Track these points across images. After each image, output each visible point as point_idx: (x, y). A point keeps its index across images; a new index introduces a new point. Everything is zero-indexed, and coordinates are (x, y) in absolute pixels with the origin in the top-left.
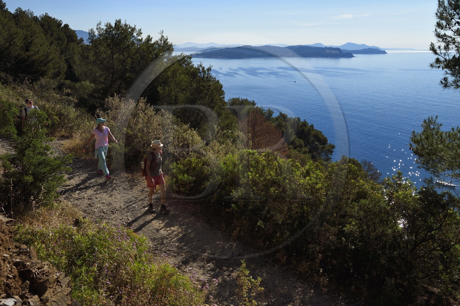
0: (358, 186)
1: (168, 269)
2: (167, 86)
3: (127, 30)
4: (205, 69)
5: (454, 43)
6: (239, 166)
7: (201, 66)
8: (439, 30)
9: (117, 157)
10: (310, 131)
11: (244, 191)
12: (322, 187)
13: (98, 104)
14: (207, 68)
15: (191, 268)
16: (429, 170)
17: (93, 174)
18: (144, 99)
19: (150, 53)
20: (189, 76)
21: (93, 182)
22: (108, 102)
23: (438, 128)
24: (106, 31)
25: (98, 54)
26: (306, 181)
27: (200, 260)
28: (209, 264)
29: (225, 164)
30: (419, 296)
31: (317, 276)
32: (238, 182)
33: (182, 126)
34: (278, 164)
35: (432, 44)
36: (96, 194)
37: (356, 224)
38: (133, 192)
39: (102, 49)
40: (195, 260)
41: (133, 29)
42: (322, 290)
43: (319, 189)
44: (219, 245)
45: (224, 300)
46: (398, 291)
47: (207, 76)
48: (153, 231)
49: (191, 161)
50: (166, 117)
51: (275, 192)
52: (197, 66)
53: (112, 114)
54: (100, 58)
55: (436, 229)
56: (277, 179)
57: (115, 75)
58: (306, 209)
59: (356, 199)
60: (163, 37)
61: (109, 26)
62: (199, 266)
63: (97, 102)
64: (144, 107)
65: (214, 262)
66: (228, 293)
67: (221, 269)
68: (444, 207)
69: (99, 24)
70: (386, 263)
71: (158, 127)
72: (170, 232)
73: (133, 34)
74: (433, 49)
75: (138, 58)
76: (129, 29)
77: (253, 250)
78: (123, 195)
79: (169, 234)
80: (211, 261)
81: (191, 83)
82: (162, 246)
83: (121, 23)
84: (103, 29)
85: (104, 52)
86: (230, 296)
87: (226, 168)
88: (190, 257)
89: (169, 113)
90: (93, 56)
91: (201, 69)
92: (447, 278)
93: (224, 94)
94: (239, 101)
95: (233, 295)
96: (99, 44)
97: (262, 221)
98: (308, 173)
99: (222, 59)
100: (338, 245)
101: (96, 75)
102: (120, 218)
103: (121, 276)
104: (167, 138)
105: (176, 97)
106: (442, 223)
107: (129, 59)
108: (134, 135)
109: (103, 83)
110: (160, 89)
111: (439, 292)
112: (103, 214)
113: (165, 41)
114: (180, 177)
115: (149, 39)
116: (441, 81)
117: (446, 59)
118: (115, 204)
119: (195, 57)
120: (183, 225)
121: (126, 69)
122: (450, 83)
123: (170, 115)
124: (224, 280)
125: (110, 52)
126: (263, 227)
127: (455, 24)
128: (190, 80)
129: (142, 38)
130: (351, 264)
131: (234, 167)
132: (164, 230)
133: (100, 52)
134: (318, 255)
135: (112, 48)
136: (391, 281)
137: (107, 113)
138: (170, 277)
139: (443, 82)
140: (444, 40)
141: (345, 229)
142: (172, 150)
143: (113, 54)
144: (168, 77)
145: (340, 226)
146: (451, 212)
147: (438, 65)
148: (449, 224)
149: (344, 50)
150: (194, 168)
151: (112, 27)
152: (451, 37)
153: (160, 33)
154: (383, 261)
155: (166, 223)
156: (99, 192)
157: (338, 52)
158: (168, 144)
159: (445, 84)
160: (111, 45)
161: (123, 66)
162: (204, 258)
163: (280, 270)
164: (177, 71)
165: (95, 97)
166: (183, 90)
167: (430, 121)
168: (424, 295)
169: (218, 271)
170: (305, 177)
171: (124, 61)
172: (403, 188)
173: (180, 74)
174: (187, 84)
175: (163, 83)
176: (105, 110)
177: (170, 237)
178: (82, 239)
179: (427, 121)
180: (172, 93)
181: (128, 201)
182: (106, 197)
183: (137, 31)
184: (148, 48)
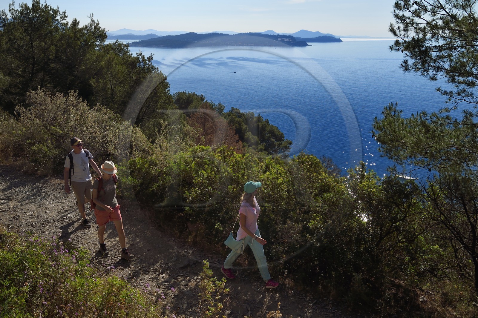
0: (321, 179)
1: (116, 282)
2: (101, 78)
3: (48, 13)
4: (146, 58)
5: (413, 24)
6: (191, 164)
7: (140, 54)
8: (397, 11)
9: (45, 161)
10: (265, 126)
11: (199, 191)
12: (282, 182)
13: (15, 101)
14: (148, 57)
15: (142, 281)
16: (392, 159)
17: (16, 182)
18: (75, 92)
19: (78, 39)
20: (127, 66)
21: (16, 191)
22: (30, 96)
23: (399, 115)
24: (21, 13)
25: (12, 41)
26: (266, 176)
27: (152, 271)
28: (163, 275)
29: (175, 162)
30: (387, 289)
31: (282, 278)
32: (191, 181)
33: (122, 123)
34: (235, 160)
35: (392, 25)
36: (21, 205)
37: (321, 219)
38: (67, 200)
39: (18, 34)
40: (146, 272)
41: (56, 12)
42: (288, 292)
43: (280, 184)
44: (173, 253)
45: (182, 313)
46: (366, 286)
47: (149, 67)
48: (95, 243)
49: (136, 162)
50: (102, 112)
51: (233, 191)
52: (136, 56)
53: (36, 110)
54: (16, 46)
55: (401, 220)
56: (235, 176)
57: (35, 66)
58: (268, 207)
59: (319, 194)
60: (93, 21)
61: (25, 7)
62: (151, 278)
63: (15, 98)
64: (75, 102)
65: (168, 272)
66: (186, 305)
67: (176, 279)
68: (407, 196)
69: (12, 4)
70: (352, 258)
71: (93, 124)
72: (115, 243)
73: (56, 17)
74: (392, 30)
75: (63, 45)
76: (50, 11)
77: (211, 255)
78: (55, 204)
79: (114, 245)
80: (164, 272)
81: (130, 74)
82: (106, 259)
83: (40, 4)
84: (17, 11)
85: (21, 38)
86: (188, 308)
87: (176, 167)
88: (140, 269)
89: (106, 108)
90: (6, 43)
91: (141, 59)
92: (413, 269)
93: (169, 86)
94: (185, 95)
95: (191, 306)
96: (13, 29)
97: (221, 223)
98: (267, 168)
99: (163, 48)
100: (303, 243)
101: (11, 67)
102: (53, 231)
103: (60, 295)
104: (106, 136)
105: (113, 90)
106: (407, 213)
107: (53, 47)
108: (65, 135)
109: (21, 76)
110: (93, 81)
111: (406, 285)
112: (31, 228)
113: (97, 26)
114: (123, 180)
115: (75, 23)
116: (401, 64)
117: (405, 41)
118: (45, 216)
119: (132, 46)
120: (130, 234)
121: (49, 59)
122: (410, 65)
123: (108, 110)
124: (181, 292)
125: (27, 38)
126: (221, 229)
127: (413, 4)
128: (129, 71)
129: (68, 22)
130: (317, 262)
131: (186, 166)
132: (108, 241)
133: (15, 39)
134: (282, 256)
135: (31, 34)
136: (358, 277)
137: (30, 110)
138: (120, 291)
139: (404, 65)
140: (403, 22)
141: (309, 225)
142: (112, 150)
143: (31, 41)
144: (102, 68)
145: (305, 223)
146: (415, 201)
147: (398, 48)
148: (413, 214)
149: (297, 38)
150: (140, 170)
151: (28, 8)
152: (409, 18)
153: (89, 16)
154: (349, 256)
155: (109, 234)
156: (24, 203)
157: (291, 40)
158: (107, 143)
159: (405, 67)
160: (29, 31)
161: (45, 55)
162: (157, 269)
163: (242, 275)
164: (113, 60)
165: (12, 93)
166: (121, 83)
167: (390, 108)
168: (391, 289)
169: (174, 282)
170: (264, 173)
171: (47, 49)
172: (367, 178)
173: (116, 65)
174: (125, 75)
175: (96, 74)
176: (26, 106)
177: (115, 249)
178: (9, 256)
179: (388, 108)
180: (108, 87)
181: (62, 211)
182: (34, 208)
183: (61, 13)
184: (75, 34)
